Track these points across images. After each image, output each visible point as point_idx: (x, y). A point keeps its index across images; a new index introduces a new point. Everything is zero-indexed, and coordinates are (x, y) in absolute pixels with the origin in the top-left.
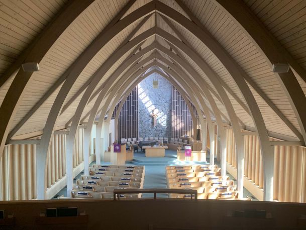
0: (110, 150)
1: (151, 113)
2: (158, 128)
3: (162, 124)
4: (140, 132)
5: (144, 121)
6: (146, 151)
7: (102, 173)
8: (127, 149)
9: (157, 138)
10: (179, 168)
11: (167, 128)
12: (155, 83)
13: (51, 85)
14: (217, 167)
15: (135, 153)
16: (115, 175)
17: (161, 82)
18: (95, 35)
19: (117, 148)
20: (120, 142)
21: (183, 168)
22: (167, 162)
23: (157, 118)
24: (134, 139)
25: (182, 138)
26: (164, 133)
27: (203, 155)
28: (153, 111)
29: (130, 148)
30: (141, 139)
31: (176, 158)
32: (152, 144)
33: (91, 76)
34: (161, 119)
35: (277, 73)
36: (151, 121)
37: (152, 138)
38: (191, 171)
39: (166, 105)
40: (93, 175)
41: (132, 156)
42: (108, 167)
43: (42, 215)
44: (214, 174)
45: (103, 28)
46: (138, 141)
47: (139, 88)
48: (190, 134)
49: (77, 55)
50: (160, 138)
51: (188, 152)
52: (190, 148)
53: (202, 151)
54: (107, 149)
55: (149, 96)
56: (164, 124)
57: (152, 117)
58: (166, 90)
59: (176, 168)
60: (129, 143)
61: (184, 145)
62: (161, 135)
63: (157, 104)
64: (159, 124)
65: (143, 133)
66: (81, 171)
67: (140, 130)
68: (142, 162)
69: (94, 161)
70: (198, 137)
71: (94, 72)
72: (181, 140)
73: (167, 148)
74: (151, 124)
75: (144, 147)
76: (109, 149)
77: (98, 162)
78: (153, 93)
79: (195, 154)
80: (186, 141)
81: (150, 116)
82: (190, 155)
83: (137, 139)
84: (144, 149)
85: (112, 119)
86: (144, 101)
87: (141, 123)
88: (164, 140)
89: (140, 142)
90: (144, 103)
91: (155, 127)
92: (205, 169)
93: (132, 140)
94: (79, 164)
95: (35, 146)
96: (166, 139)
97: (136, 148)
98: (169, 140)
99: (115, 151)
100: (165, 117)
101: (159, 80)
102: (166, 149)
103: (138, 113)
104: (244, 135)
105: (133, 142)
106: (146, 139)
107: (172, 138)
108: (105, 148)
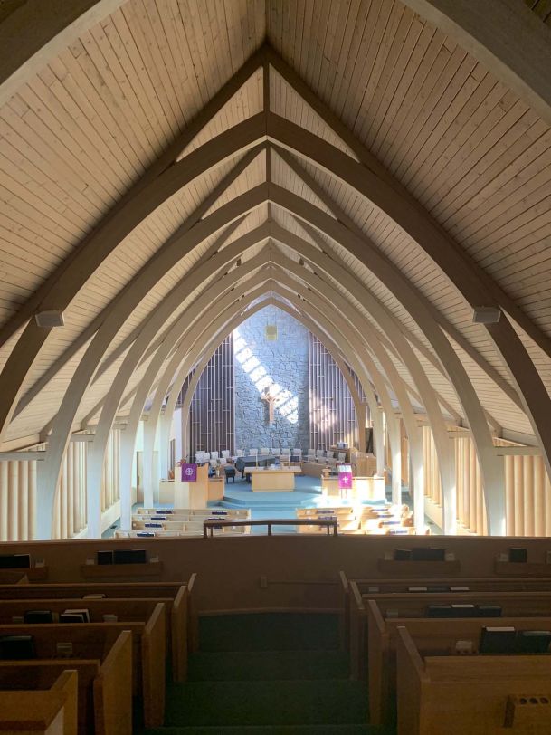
0: (173, 478)
1: (263, 394)
2: (279, 427)
3: (289, 418)
4: (237, 437)
5: (248, 411)
6: (252, 478)
7: (160, 526)
8: (210, 476)
9: (276, 451)
10: (324, 512)
11: (300, 428)
12: (271, 331)
13: (68, 344)
14: (407, 509)
15: (227, 483)
16: (186, 529)
17: (284, 325)
18: (154, 249)
19: (189, 472)
20: (193, 460)
21: (333, 512)
22: (299, 502)
23: (277, 404)
24: (226, 453)
25: (333, 449)
26: (292, 440)
27: (379, 485)
28: (267, 390)
29: (218, 472)
30: (240, 453)
31: (320, 493)
32: (267, 463)
33: (141, 321)
34: (286, 405)
35: (482, 324)
36: (262, 411)
37: (265, 451)
38: (351, 517)
39: (298, 375)
40: (139, 529)
41: (222, 489)
42: (170, 513)
43: (91, 562)
44: (398, 523)
45: (168, 235)
46: (235, 458)
47: (234, 338)
48: (351, 440)
49: (120, 287)
50: (284, 450)
51: (345, 479)
52: (348, 469)
53: (375, 477)
54: (166, 476)
55: (259, 357)
56: (294, 419)
57: (266, 404)
58: (297, 343)
59: (318, 512)
60: (213, 462)
61: (337, 465)
62: (285, 443)
63: (276, 373)
64: (282, 419)
65: (244, 438)
66: (111, 524)
67: (237, 432)
68: (244, 503)
69: (139, 501)
70: (369, 446)
71: (147, 313)
72: (330, 453)
73: (300, 471)
74: (263, 418)
75: (247, 470)
76: (172, 476)
77: (148, 503)
78: (266, 348)
79: (360, 484)
80: (342, 455)
81: (260, 400)
82: (349, 485)
83: (232, 454)
84: (249, 475)
85: (177, 407)
86: (247, 368)
87: (241, 417)
88: (292, 454)
89: (239, 459)
90: (247, 371)
91: (272, 425)
92: (381, 513)
93: (221, 456)
94: (107, 507)
95: (35, 463)
96: (298, 452)
97: (230, 474)
98: (303, 454)
99: (185, 478)
100: (295, 402)
101: (279, 321)
102: (297, 475)
103: (235, 395)
104: (453, 438)
105: (223, 460)
106: (253, 452)
107: (310, 450)
108: (162, 473)
